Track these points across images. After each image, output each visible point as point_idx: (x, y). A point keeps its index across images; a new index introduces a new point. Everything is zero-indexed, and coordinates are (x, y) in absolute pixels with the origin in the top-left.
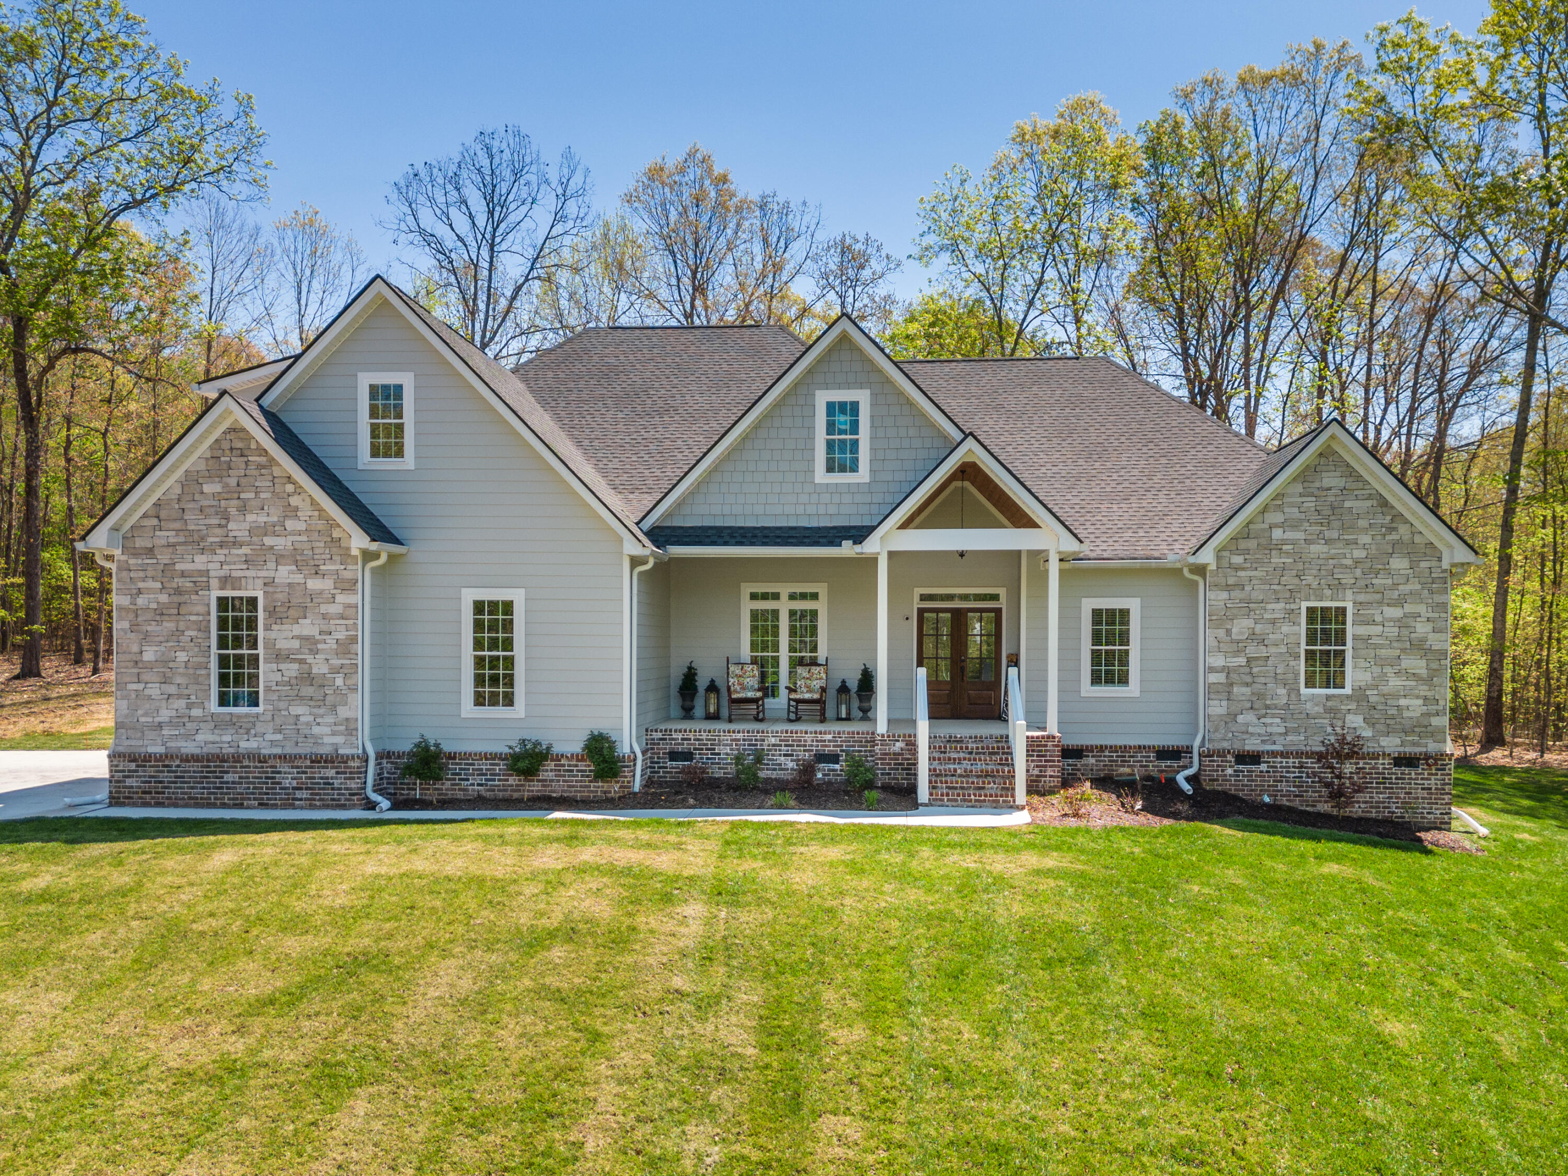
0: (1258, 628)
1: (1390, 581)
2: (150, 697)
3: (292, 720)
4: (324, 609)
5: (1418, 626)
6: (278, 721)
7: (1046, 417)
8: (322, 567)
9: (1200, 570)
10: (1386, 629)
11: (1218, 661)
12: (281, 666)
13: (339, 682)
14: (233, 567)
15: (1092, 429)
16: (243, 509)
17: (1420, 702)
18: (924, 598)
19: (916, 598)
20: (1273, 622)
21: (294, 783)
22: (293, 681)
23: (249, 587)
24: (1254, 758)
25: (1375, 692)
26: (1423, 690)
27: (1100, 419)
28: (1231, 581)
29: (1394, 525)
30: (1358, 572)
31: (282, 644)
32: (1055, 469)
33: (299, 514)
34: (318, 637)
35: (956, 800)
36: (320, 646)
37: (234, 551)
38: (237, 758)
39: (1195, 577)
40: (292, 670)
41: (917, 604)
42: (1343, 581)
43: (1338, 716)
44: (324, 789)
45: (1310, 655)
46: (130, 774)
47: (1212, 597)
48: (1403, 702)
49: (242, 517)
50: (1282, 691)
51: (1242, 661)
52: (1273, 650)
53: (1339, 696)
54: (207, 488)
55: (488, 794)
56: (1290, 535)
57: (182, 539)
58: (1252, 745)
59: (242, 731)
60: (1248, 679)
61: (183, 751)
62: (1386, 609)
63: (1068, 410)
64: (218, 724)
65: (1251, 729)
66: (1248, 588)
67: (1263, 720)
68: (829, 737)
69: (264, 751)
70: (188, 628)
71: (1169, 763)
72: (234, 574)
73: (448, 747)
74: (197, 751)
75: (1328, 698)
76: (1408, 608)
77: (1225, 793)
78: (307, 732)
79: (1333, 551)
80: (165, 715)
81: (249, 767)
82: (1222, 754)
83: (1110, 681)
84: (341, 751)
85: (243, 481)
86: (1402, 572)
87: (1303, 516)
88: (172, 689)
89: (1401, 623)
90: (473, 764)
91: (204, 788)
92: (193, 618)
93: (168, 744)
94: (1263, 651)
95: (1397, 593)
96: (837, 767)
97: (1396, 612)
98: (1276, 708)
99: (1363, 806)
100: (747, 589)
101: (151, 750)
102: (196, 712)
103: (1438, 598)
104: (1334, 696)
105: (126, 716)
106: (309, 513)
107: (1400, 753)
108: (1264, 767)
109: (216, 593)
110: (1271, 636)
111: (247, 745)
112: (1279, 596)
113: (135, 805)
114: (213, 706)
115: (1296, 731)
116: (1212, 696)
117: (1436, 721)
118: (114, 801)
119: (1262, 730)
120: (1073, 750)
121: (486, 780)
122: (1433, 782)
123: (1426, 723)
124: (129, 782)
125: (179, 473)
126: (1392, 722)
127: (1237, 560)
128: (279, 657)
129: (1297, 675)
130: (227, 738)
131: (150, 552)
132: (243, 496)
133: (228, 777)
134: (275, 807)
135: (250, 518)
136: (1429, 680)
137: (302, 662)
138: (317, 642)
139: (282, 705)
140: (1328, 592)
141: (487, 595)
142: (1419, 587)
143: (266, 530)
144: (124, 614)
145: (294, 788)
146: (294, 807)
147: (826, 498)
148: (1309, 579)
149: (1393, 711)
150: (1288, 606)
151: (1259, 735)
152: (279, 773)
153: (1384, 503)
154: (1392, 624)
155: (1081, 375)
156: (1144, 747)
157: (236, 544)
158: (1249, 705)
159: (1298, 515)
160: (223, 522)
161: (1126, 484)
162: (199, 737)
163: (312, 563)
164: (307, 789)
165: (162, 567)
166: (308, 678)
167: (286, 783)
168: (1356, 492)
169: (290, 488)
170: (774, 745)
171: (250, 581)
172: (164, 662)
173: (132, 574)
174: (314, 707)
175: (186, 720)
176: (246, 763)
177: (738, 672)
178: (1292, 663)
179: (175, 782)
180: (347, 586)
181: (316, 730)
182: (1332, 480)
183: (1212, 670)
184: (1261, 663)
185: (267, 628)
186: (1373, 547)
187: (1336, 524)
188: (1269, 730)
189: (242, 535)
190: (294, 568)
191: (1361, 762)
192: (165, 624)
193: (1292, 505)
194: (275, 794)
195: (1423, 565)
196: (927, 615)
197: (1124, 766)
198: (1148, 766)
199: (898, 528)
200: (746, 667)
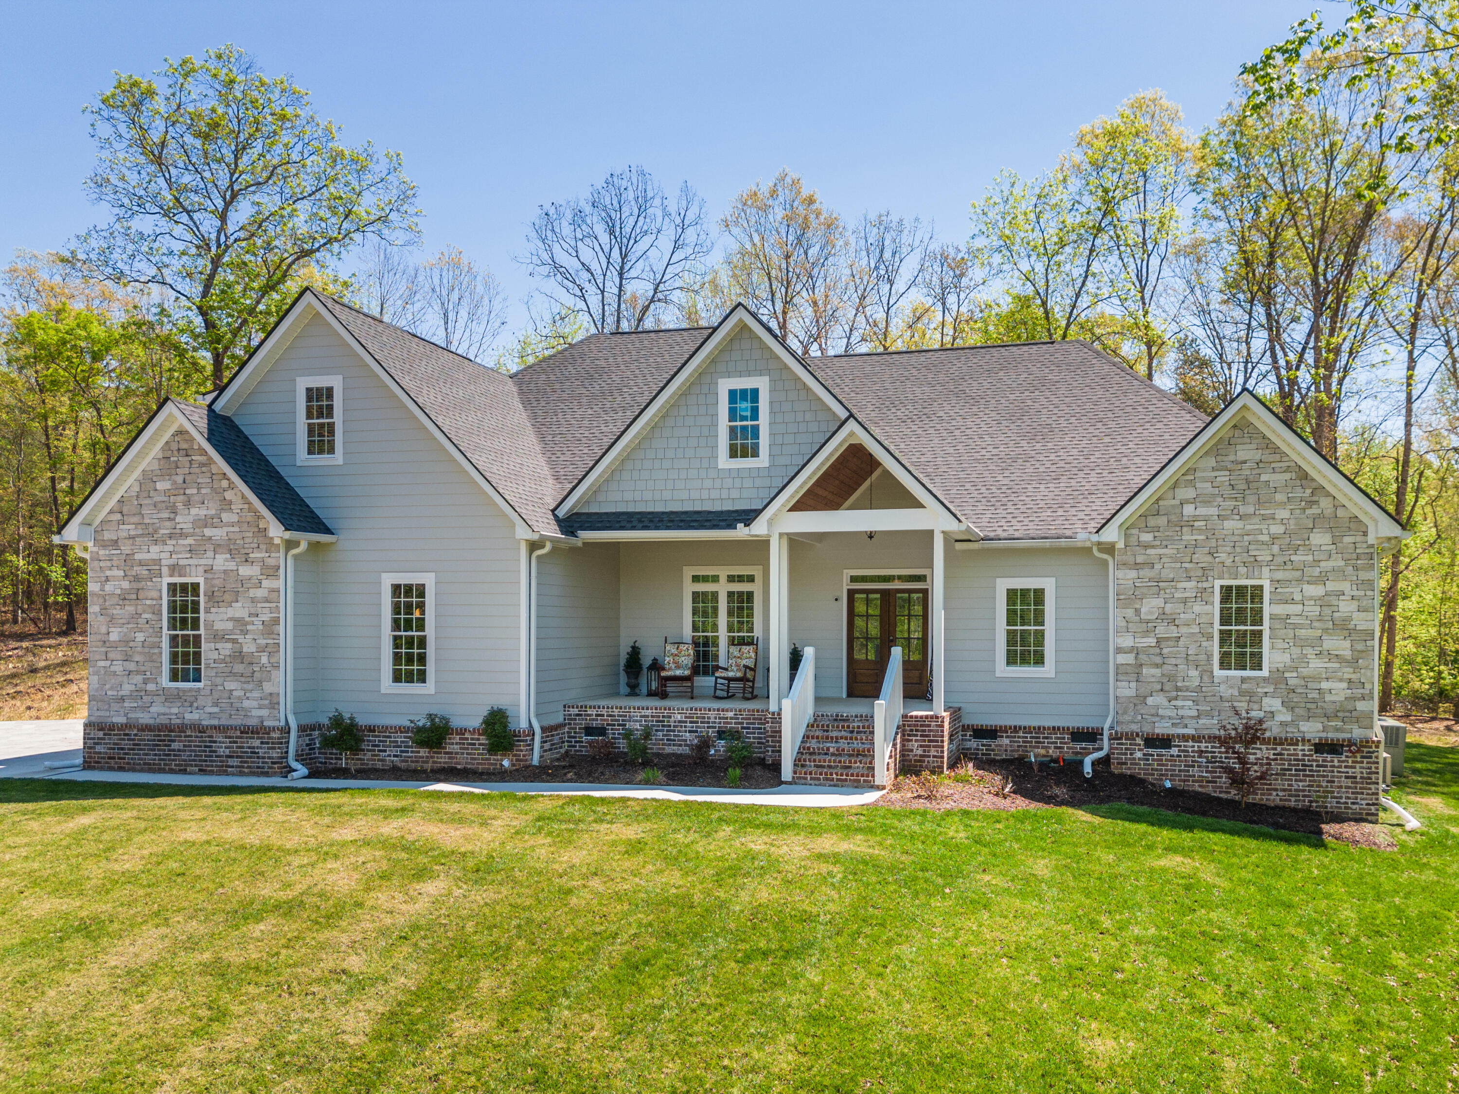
0: (1169, 608)
1: (1310, 558)
2: (115, 673)
3: (226, 695)
4: (252, 593)
5: (1342, 604)
6: (216, 695)
7: (1003, 401)
8: (251, 555)
9: (1109, 549)
10: (1306, 608)
11: (1127, 641)
12: (219, 646)
13: (264, 660)
14: (180, 556)
15: (1044, 411)
16: (188, 504)
17: (1344, 685)
18: (854, 579)
19: (846, 580)
20: (1185, 601)
21: (227, 751)
22: (228, 659)
23: (193, 574)
24: (1165, 742)
25: (1295, 675)
26: (1348, 673)
27: (1056, 401)
28: (1140, 559)
29: (1315, 498)
30: (1276, 549)
31: (218, 626)
32: (995, 451)
33: (233, 507)
34: (247, 619)
35: (819, 779)
36: (249, 627)
37: (181, 542)
38: (182, 728)
39: (1105, 556)
40: (226, 648)
41: (846, 585)
42: (1259, 558)
43: (1253, 699)
44: (251, 757)
45: (1225, 637)
46: (98, 742)
47: (1120, 576)
48: (1324, 685)
49: (186, 512)
50: (1194, 673)
51: (1152, 641)
52: (1184, 630)
53: (1255, 678)
54: (160, 486)
55: (403, 765)
56: (1202, 511)
57: (140, 532)
58: (1162, 728)
59: (186, 704)
60: (1158, 660)
61: (141, 721)
62: (1306, 587)
63: (1027, 393)
64: (170, 697)
65: (1161, 712)
66: (1158, 566)
67: (1174, 703)
68: (731, 714)
69: (204, 723)
70: (144, 612)
71: (1084, 745)
72: (181, 562)
73: (362, 720)
74: (151, 722)
75: (1243, 680)
76: (1331, 586)
77: (1132, 777)
78: (239, 705)
79: (1248, 527)
80: (127, 689)
81: (190, 736)
82: (1131, 736)
83: (1025, 661)
84: (265, 724)
85: (188, 478)
86: (1323, 548)
87: (1216, 491)
88: (132, 666)
89: (1323, 602)
90: (390, 737)
91: (155, 755)
92: (148, 602)
93: (129, 715)
94: (1173, 632)
95: (1318, 570)
97: (1316, 591)
98: (1187, 690)
99: (1280, 794)
100: (689, 572)
101: (116, 720)
102: (151, 687)
103: (1364, 575)
104: (1249, 678)
105: (97, 690)
106: (241, 506)
107: (1320, 739)
108: (1174, 751)
109: (167, 580)
110: (1182, 616)
111: (192, 717)
112: (1192, 574)
113: (102, 769)
114: (165, 680)
115: (1209, 715)
116: (1120, 677)
117: (1361, 706)
118: (87, 766)
119: (1172, 713)
120: (987, 730)
121: (402, 751)
122: (1358, 770)
123: (1350, 707)
124: (98, 748)
125: (137, 473)
126: (1313, 706)
127: (1147, 537)
128: (217, 637)
129: (1209, 657)
130: (175, 710)
131: (115, 543)
132: (188, 492)
133: (175, 746)
134: (211, 773)
135: (194, 511)
136: (1353, 662)
137: (234, 641)
138: (246, 624)
139: (219, 680)
140: (1243, 570)
141: (403, 579)
142: (1343, 563)
143: (205, 522)
144: (95, 599)
145: (228, 757)
146: (226, 773)
147: (728, 482)
148: (1223, 556)
149: (1314, 695)
150: (1200, 585)
151: (1170, 718)
152: (215, 742)
153: (1304, 476)
154: (1312, 603)
155: (1052, 358)
156: (1059, 728)
157: (183, 535)
158: (1159, 687)
159: (1210, 490)
160: (172, 516)
161: (1062, 464)
162: (152, 709)
163: (243, 551)
164: (237, 757)
165: (124, 557)
166: (239, 656)
167: (221, 752)
168: (1273, 465)
169: (225, 483)
170: (680, 722)
171: (193, 568)
172: (126, 641)
173: (102, 564)
174: (245, 683)
175: (143, 693)
176: (189, 733)
177: (674, 651)
178: (1204, 644)
179: (133, 749)
180: (271, 572)
181: (246, 704)
182: (1247, 452)
183: (1119, 650)
184: (1171, 643)
185: (207, 611)
186: (1292, 522)
187: (1252, 499)
188: (1180, 712)
189: (187, 527)
190: (228, 556)
191: (1279, 748)
192: (127, 608)
193: (1204, 480)
194: (211, 761)
195: (1347, 540)
196: (857, 596)
197: (1038, 747)
198: (1062, 748)
199: (790, 510)
200: (681, 647)
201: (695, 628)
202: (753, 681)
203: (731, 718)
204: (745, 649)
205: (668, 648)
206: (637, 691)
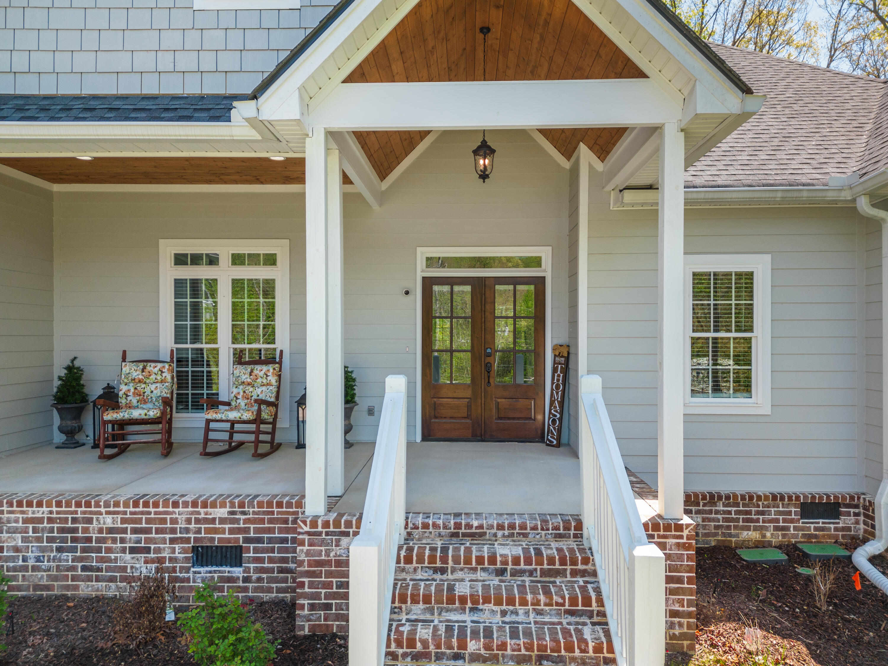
18: (430, 262)
19: (421, 264)
39: (877, 213)
41: (420, 272)
68: (221, 512)
71: (822, 523)
83: (719, 388)
96: (238, 572)
100: (169, 249)
156: (782, 497)
170: (111, 530)
177: (137, 374)
196: (436, 288)
197: (748, 529)
198: (787, 529)
199: (349, 79)
200: (150, 367)
201: (179, 337)
202: (274, 423)
203: (223, 521)
204: (260, 370)
205: (126, 370)
206: (80, 437)
